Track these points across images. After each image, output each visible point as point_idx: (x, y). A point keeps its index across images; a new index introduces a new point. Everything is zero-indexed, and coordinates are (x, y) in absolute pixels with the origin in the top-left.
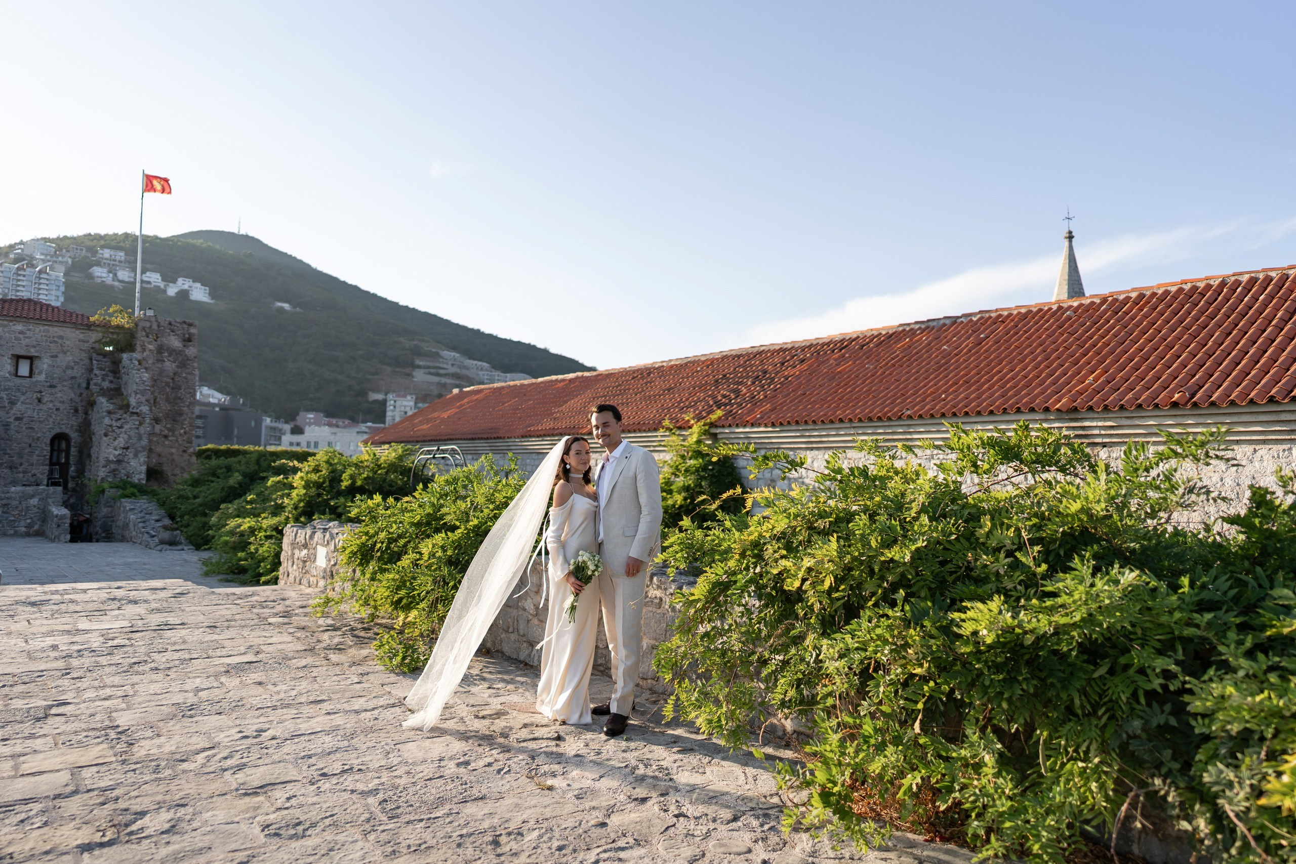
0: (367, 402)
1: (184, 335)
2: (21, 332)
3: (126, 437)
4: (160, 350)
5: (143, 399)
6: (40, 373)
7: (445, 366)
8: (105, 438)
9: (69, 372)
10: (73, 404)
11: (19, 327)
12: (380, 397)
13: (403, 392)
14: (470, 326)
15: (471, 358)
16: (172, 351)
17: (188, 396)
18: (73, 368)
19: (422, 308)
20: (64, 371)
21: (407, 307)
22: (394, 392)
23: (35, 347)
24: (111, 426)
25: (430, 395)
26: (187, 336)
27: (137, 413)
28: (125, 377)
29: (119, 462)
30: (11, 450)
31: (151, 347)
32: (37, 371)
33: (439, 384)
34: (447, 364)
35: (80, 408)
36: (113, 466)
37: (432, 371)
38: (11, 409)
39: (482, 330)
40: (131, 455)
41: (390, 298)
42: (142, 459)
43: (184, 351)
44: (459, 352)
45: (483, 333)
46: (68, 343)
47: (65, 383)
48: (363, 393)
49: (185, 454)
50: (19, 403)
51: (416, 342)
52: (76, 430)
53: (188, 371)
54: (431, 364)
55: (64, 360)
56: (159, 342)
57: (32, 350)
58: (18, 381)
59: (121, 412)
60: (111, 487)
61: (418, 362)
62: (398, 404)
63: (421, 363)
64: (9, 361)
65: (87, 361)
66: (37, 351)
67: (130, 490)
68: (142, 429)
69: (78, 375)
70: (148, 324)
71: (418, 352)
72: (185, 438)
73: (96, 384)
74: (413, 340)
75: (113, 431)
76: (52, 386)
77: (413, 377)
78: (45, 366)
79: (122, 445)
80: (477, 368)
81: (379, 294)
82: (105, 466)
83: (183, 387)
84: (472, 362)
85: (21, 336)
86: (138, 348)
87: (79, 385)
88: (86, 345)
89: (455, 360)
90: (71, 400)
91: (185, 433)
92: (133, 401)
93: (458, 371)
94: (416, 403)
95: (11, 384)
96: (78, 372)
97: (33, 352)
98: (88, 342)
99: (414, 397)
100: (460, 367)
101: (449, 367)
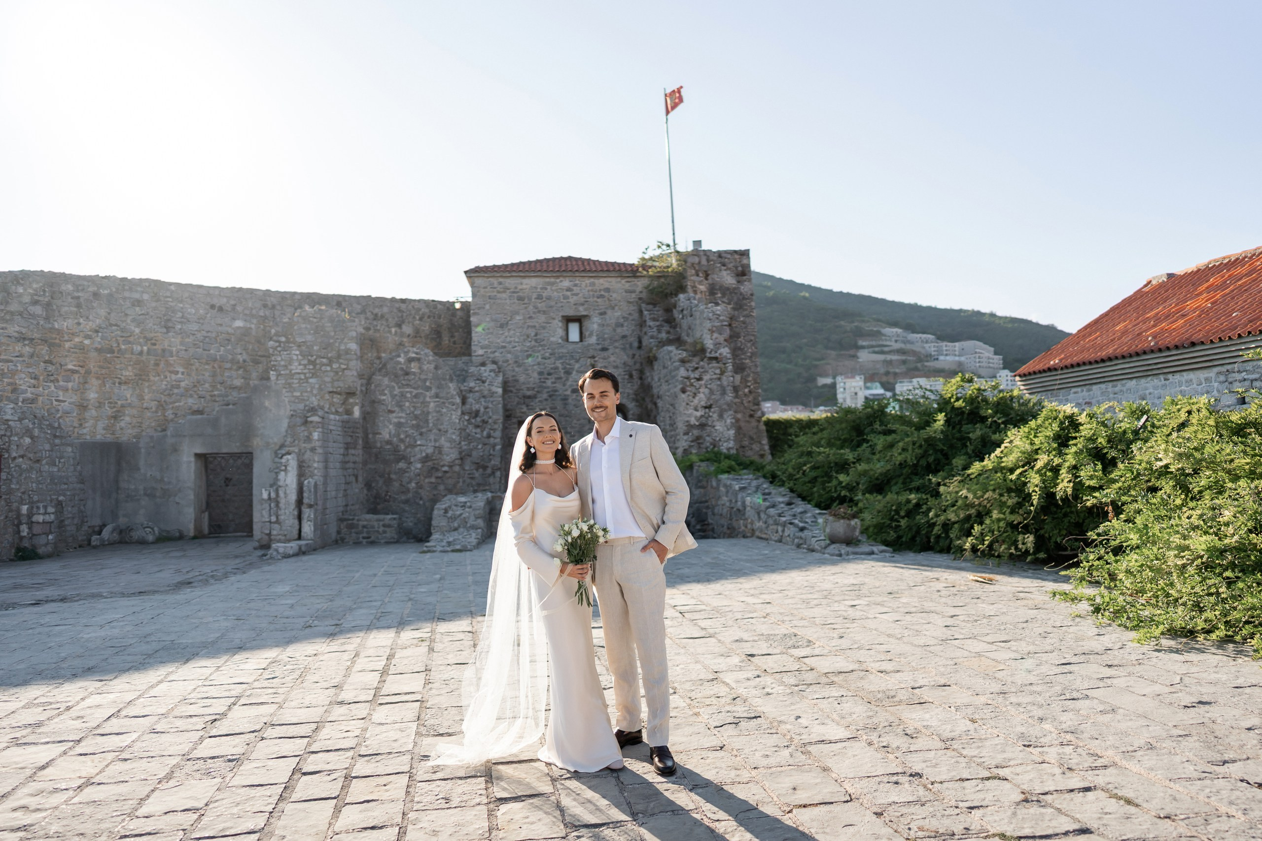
0: (817, 387)
1: (736, 267)
2: (569, 290)
3: (707, 391)
4: (712, 290)
5: (721, 339)
6: (591, 335)
7: (888, 343)
8: (683, 396)
9: (619, 330)
10: (627, 368)
11: (566, 283)
12: (828, 381)
13: (852, 373)
14: (906, 301)
15: (914, 331)
16: (726, 291)
17: (749, 345)
18: (622, 326)
19: (855, 291)
20: (614, 330)
21: (841, 292)
22: (841, 374)
23: (583, 305)
24: (688, 378)
25: (878, 374)
26: (740, 269)
27: (716, 358)
28: (685, 324)
29: (702, 426)
30: (572, 427)
31: (702, 288)
32: (587, 334)
33: (885, 361)
34: (891, 341)
35: (634, 373)
36: (696, 432)
37: (877, 349)
38: (567, 379)
39: (919, 304)
40: (715, 416)
41: (824, 287)
42: (729, 421)
43: (739, 288)
44: (901, 328)
45: (921, 307)
46: (614, 295)
47: (617, 344)
48: (812, 379)
49: (753, 420)
50: (574, 373)
51: (856, 324)
52: (633, 400)
53: (745, 313)
54: (874, 343)
55: (614, 315)
56: (710, 281)
57: (581, 308)
58: (571, 347)
59: (696, 359)
60: (702, 461)
61: (861, 343)
62: (847, 385)
63: (864, 343)
64: (560, 324)
65: (636, 315)
66: (585, 310)
67: (725, 464)
68: (725, 381)
69: (626, 333)
70: (696, 260)
71: (860, 333)
72: (751, 399)
73: (652, 337)
74: (853, 322)
75: (692, 385)
76: (604, 349)
77: (858, 358)
78: (595, 326)
79: (703, 403)
80: (922, 341)
81: (813, 285)
82: (686, 434)
83: (743, 334)
84: (915, 335)
85: (569, 293)
86: (689, 289)
87: (631, 345)
88: (633, 295)
89: (898, 336)
90: (624, 363)
91: (750, 392)
92: (709, 344)
93: (902, 346)
94: (865, 383)
95: (564, 351)
96: (627, 329)
97: (582, 311)
98: (634, 292)
99: (863, 377)
100: (904, 342)
101: (893, 343)
